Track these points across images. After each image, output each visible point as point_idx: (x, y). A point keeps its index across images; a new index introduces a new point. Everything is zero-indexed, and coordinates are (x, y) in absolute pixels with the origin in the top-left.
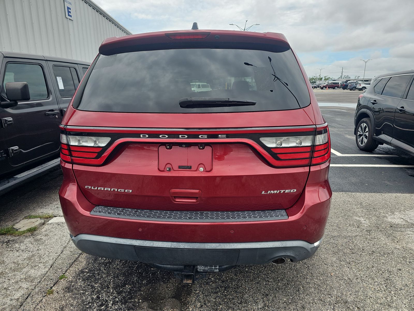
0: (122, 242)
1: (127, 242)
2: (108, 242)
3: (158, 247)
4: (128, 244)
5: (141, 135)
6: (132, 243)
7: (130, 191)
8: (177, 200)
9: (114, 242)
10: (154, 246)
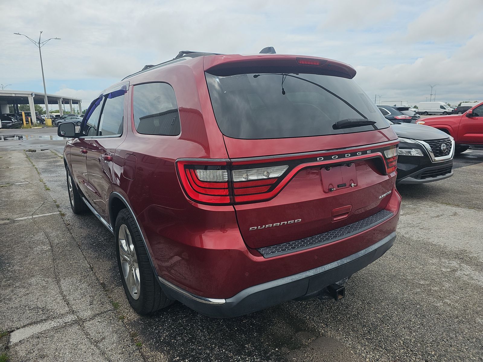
0: (298, 278)
1: (302, 275)
2: (284, 284)
3: (330, 269)
4: (304, 277)
5: (318, 158)
6: (307, 275)
7: (299, 220)
8: (335, 219)
9: (291, 281)
10: (326, 270)
